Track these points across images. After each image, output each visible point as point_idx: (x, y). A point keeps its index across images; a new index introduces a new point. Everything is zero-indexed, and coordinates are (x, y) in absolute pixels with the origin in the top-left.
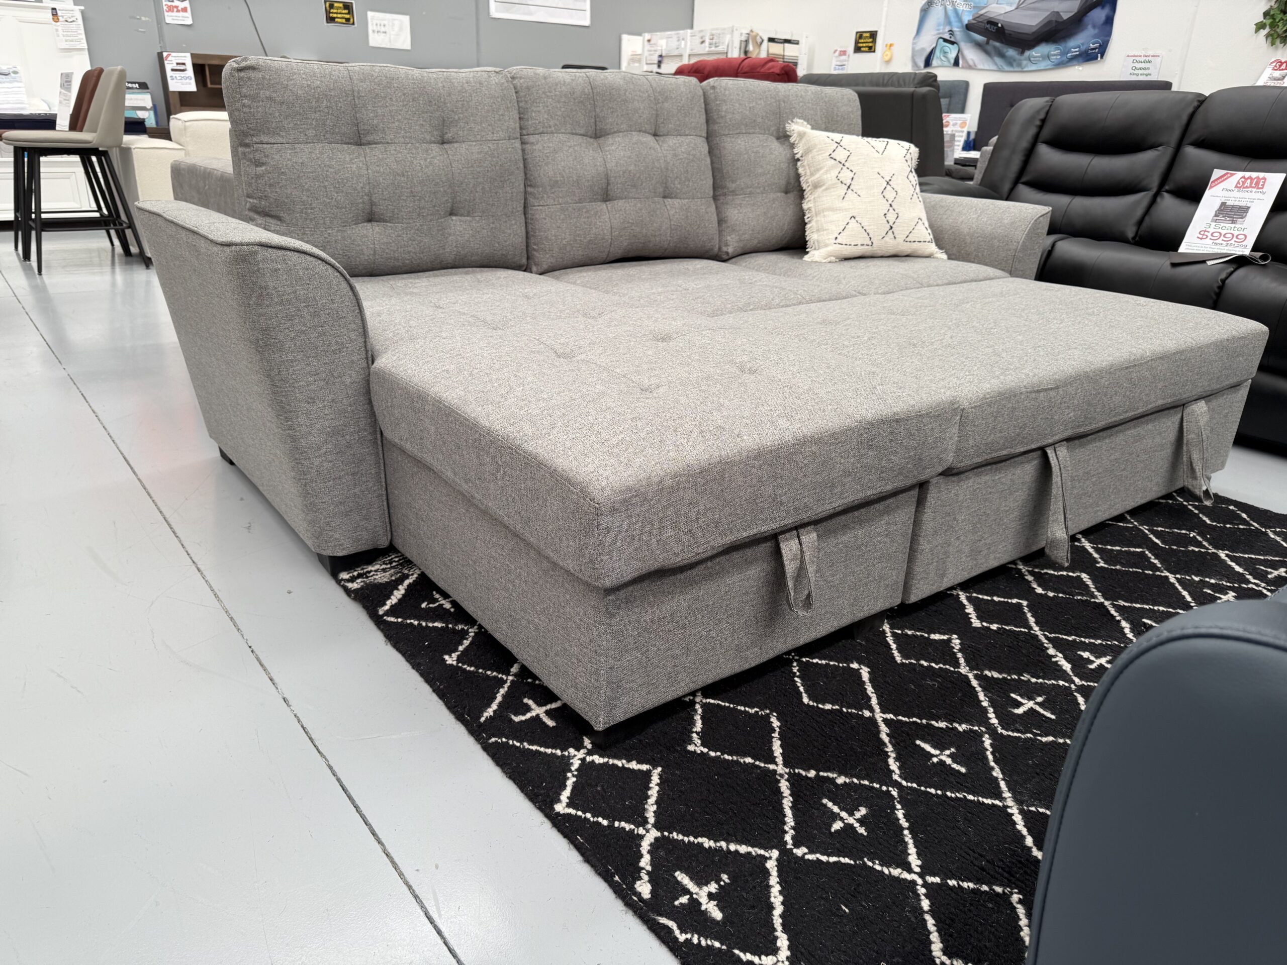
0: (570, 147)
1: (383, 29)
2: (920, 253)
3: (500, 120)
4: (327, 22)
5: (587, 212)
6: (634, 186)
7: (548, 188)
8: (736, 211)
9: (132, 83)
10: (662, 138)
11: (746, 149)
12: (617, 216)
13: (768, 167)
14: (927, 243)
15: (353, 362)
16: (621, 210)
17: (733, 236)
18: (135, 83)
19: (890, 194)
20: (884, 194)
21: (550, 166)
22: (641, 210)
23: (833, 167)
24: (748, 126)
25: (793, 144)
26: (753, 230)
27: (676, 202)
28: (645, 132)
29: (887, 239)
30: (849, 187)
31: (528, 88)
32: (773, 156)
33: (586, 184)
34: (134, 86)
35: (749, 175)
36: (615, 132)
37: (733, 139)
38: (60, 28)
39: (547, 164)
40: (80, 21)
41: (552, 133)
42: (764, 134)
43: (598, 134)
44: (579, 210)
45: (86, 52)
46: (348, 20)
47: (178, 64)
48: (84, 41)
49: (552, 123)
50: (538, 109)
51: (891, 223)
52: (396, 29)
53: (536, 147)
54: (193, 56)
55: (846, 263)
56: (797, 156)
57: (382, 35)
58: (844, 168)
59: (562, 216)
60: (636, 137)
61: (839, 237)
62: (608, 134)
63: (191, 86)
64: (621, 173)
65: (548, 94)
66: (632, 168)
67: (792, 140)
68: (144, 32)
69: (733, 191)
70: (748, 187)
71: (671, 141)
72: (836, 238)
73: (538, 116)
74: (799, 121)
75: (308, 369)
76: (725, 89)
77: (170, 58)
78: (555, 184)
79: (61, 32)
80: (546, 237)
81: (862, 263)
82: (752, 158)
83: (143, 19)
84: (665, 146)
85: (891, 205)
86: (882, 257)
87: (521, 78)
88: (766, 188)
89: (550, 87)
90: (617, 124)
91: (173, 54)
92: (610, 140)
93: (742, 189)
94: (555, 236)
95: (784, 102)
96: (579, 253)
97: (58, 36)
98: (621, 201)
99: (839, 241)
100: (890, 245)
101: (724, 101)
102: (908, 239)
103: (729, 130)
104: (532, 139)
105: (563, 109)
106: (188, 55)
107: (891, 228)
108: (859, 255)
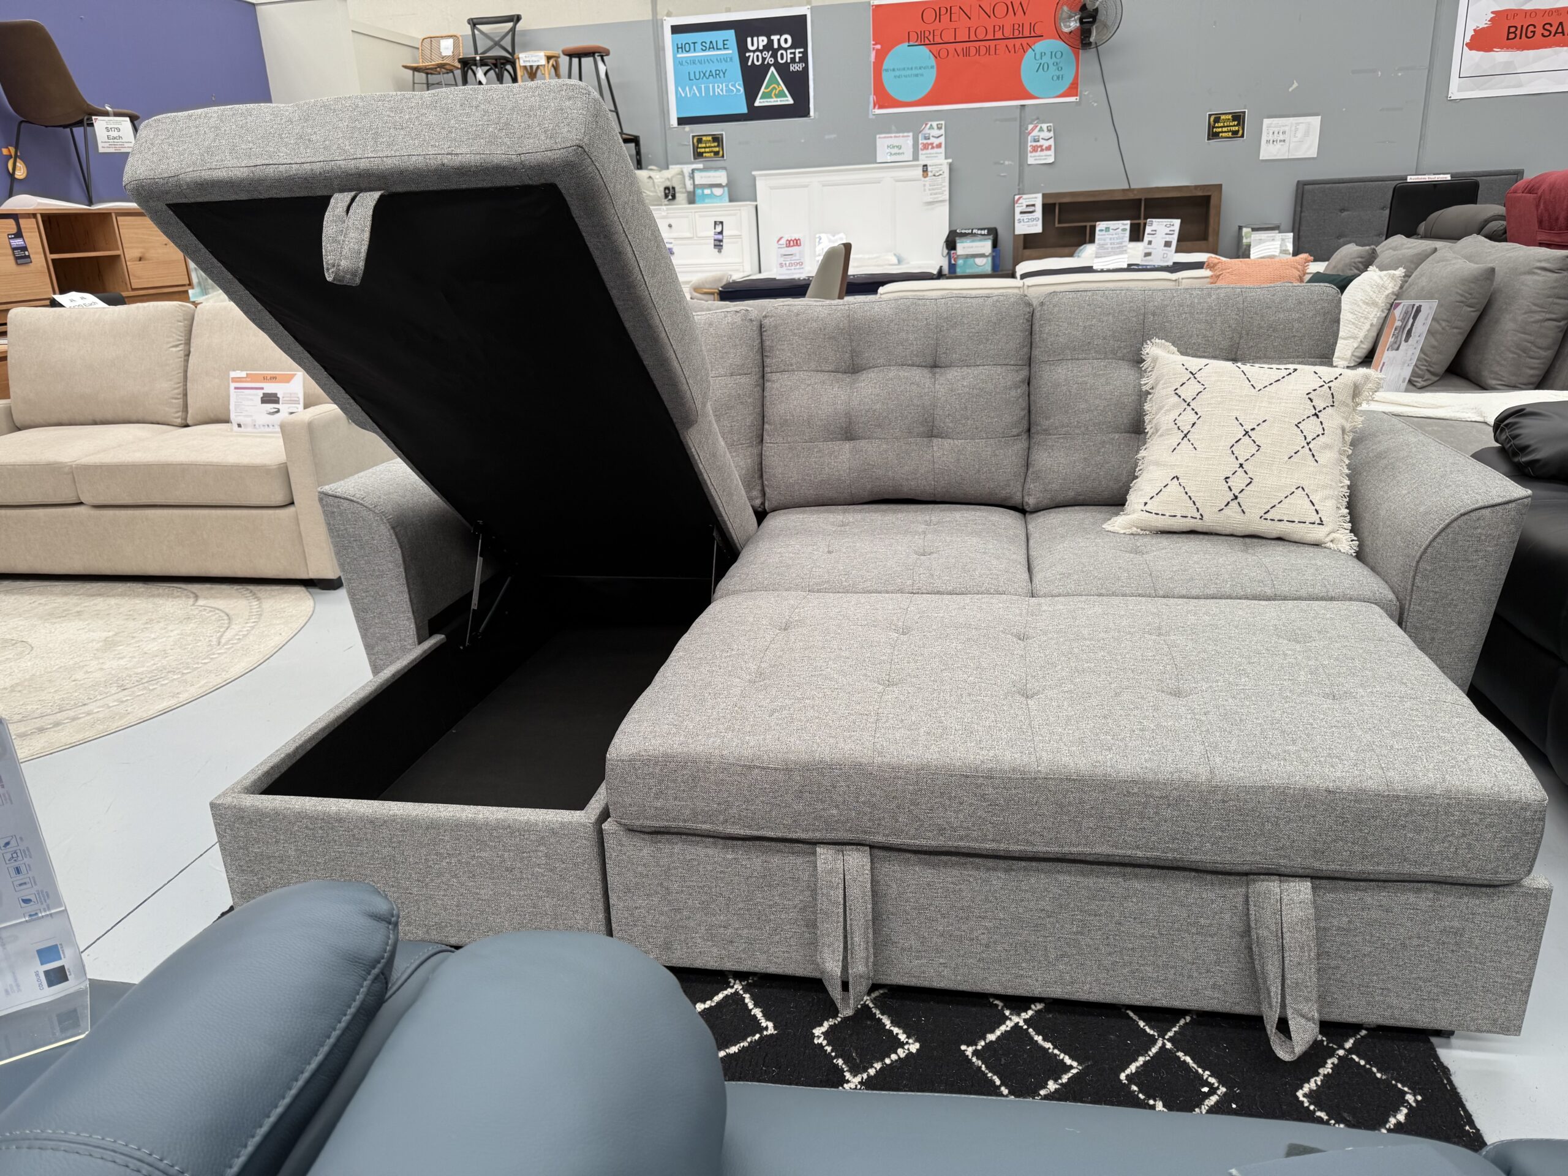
0: (809, 385)
1: (1281, 137)
4: (1209, 139)
5: (820, 451)
6: (879, 426)
7: (779, 426)
9: (982, 229)
10: (943, 370)
11: (1066, 380)
12: (857, 456)
13: (1097, 402)
16: (862, 451)
17: (1038, 484)
18: (984, 229)
19: (1245, 449)
20: (1235, 448)
21: (783, 405)
22: (886, 451)
23: (1174, 406)
24: (1079, 350)
25: (1145, 371)
26: (1064, 479)
27: (947, 443)
28: (913, 365)
29: (1226, 511)
30: (1186, 436)
31: (776, 327)
32: (1107, 388)
33: (819, 423)
34: (983, 232)
35: (1066, 412)
36: (870, 368)
37: (1052, 368)
38: (927, 184)
39: (780, 403)
40: (947, 175)
41: (793, 370)
42: (1105, 358)
43: (854, 368)
44: (809, 449)
45: (947, 203)
46: (1235, 133)
47: (1027, 206)
48: (947, 193)
49: (794, 361)
50: (782, 347)
52: (1299, 135)
53: (775, 386)
54: (1044, 196)
55: (1164, 541)
56: (1144, 388)
57: (1278, 145)
58: (1189, 408)
59: (790, 455)
60: (893, 372)
61: (1149, 502)
62: (864, 370)
63: (1037, 228)
64: (864, 412)
65: (796, 331)
66: (878, 406)
67: (1145, 365)
68: (1004, 176)
69: (1045, 430)
70: (1063, 426)
71: (953, 374)
72: (1146, 504)
73: (782, 354)
74: (1157, 340)
76: (1054, 306)
77: (1020, 201)
78: (785, 423)
79: (927, 187)
80: (774, 475)
82: (1074, 391)
83: (1007, 163)
84: (942, 380)
85: (1241, 465)
87: (772, 316)
88: (1090, 428)
89: (799, 324)
90: (873, 359)
91: (1025, 196)
92: (864, 376)
93: (1056, 428)
94: (782, 474)
95: (1154, 314)
96: (811, 493)
97: (925, 190)
98: (863, 441)
99: (1147, 508)
100: (1233, 519)
101: (1049, 320)
102: (1266, 516)
103: (1049, 356)
104: (774, 377)
105: (809, 347)
106: (1040, 196)
107: (1236, 497)
108: (1188, 529)
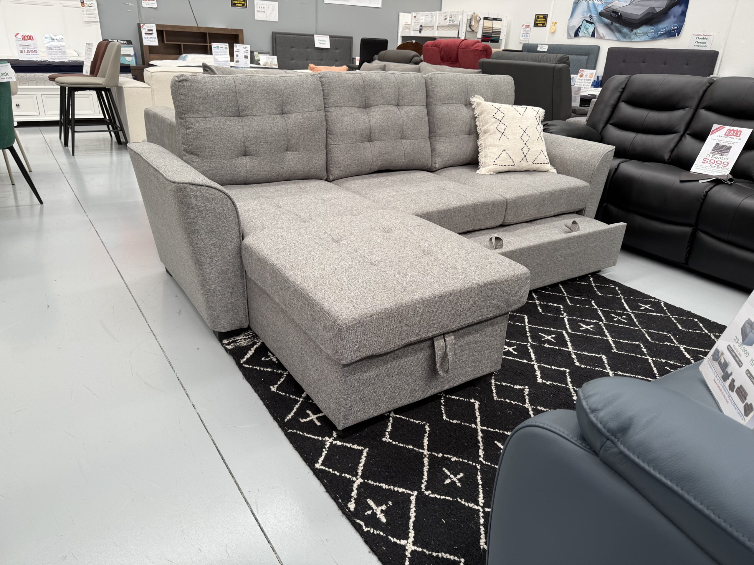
0: (351, 114)
1: (263, 10)
2: (541, 169)
3: (313, 101)
4: (232, 6)
5: (360, 148)
6: (385, 134)
7: (339, 135)
8: (441, 145)
9: (123, 41)
10: (401, 107)
11: (447, 112)
12: (376, 149)
13: (459, 122)
14: (545, 164)
15: (233, 239)
16: (378, 146)
17: (439, 158)
18: (125, 41)
19: (525, 138)
20: (522, 138)
21: (340, 124)
22: (388, 146)
23: (494, 122)
24: (449, 99)
25: (474, 109)
26: (450, 156)
27: (408, 141)
28: (392, 105)
29: (522, 162)
30: (503, 134)
31: (329, 83)
32: (462, 116)
33: (359, 133)
34: (124, 42)
35: (449, 126)
36: (375, 105)
37: (440, 107)
38: (85, 10)
39: (339, 123)
40: (96, 6)
41: (342, 106)
42: (458, 103)
43: (366, 106)
44: (355, 147)
45: (99, 23)
46: (243, 5)
47: (148, 30)
48: (98, 17)
49: (342, 101)
50: (334, 94)
51: (525, 154)
52: (270, 10)
53: (333, 114)
54: (157, 26)
55: (499, 176)
56: (476, 116)
57: (262, 13)
58: (501, 123)
59: (346, 150)
60: (386, 107)
61: (496, 161)
62: (372, 106)
63: (155, 43)
64: (378, 127)
65: (340, 86)
66: (384, 124)
67: (473, 107)
68: (130, 12)
69: (440, 135)
70: (448, 133)
71: (406, 109)
72: (494, 162)
73: (334, 98)
74: (477, 96)
75: (211, 242)
76: (437, 80)
77: (144, 27)
78: (343, 133)
79: (85, 12)
80: (338, 161)
81: (507, 176)
82: (451, 117)
83: (130, 4)
84: (403, 112)
85: (525, 144)
86: (520, 171)
87: (326, 77)
88: (458, 133)
89: (341, 82)
90: (377, 101)
91: (146, 25)
92: (373, 109)
93: (445, 133)
94: (342, 160)
95: (470, 85)
96: (355, 169)
97: (84, 14)
98: (378, 142)
99: (496, 163)
100: (524, 165)
101: (436, 86)
102: (534, 162)
103: (439, 102)
104: (331, 109)
105: (348, 94)
106: (154, 25)
107: (525, 156)
108: (507, 170)
